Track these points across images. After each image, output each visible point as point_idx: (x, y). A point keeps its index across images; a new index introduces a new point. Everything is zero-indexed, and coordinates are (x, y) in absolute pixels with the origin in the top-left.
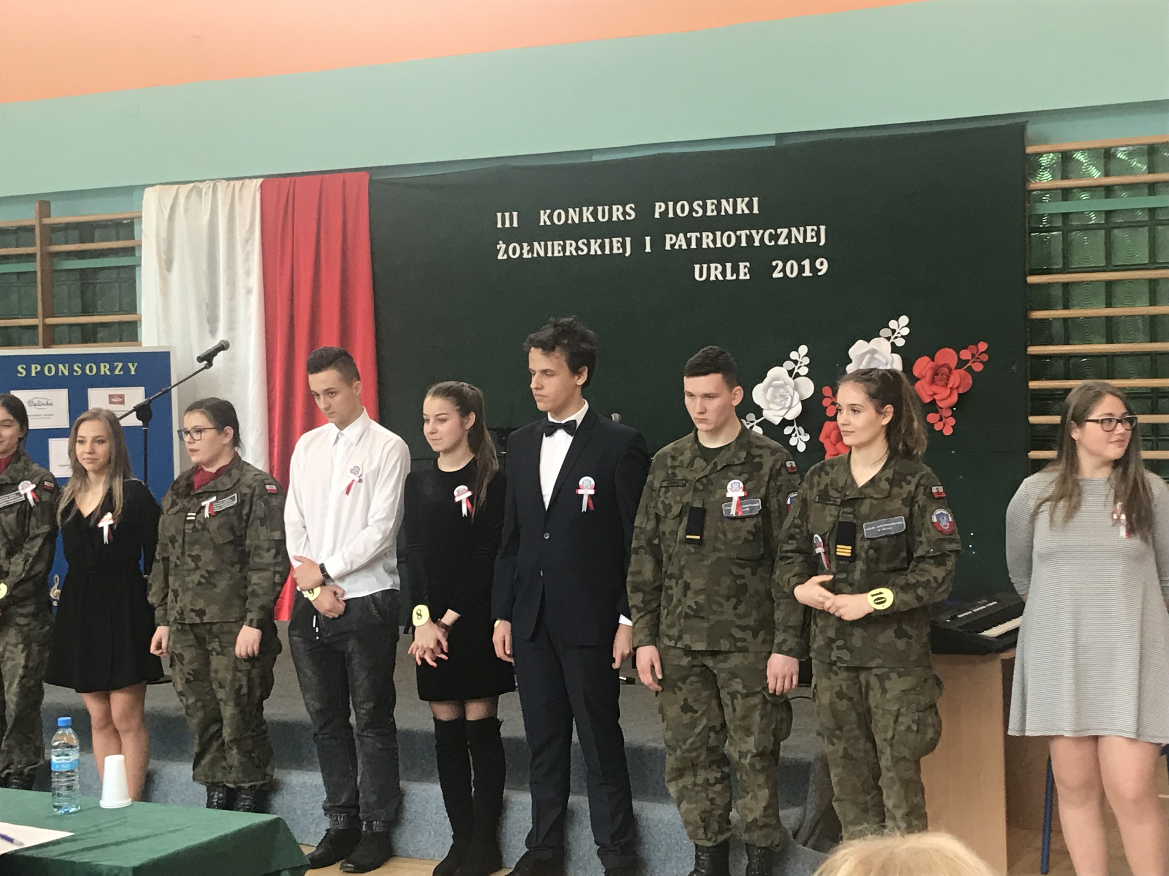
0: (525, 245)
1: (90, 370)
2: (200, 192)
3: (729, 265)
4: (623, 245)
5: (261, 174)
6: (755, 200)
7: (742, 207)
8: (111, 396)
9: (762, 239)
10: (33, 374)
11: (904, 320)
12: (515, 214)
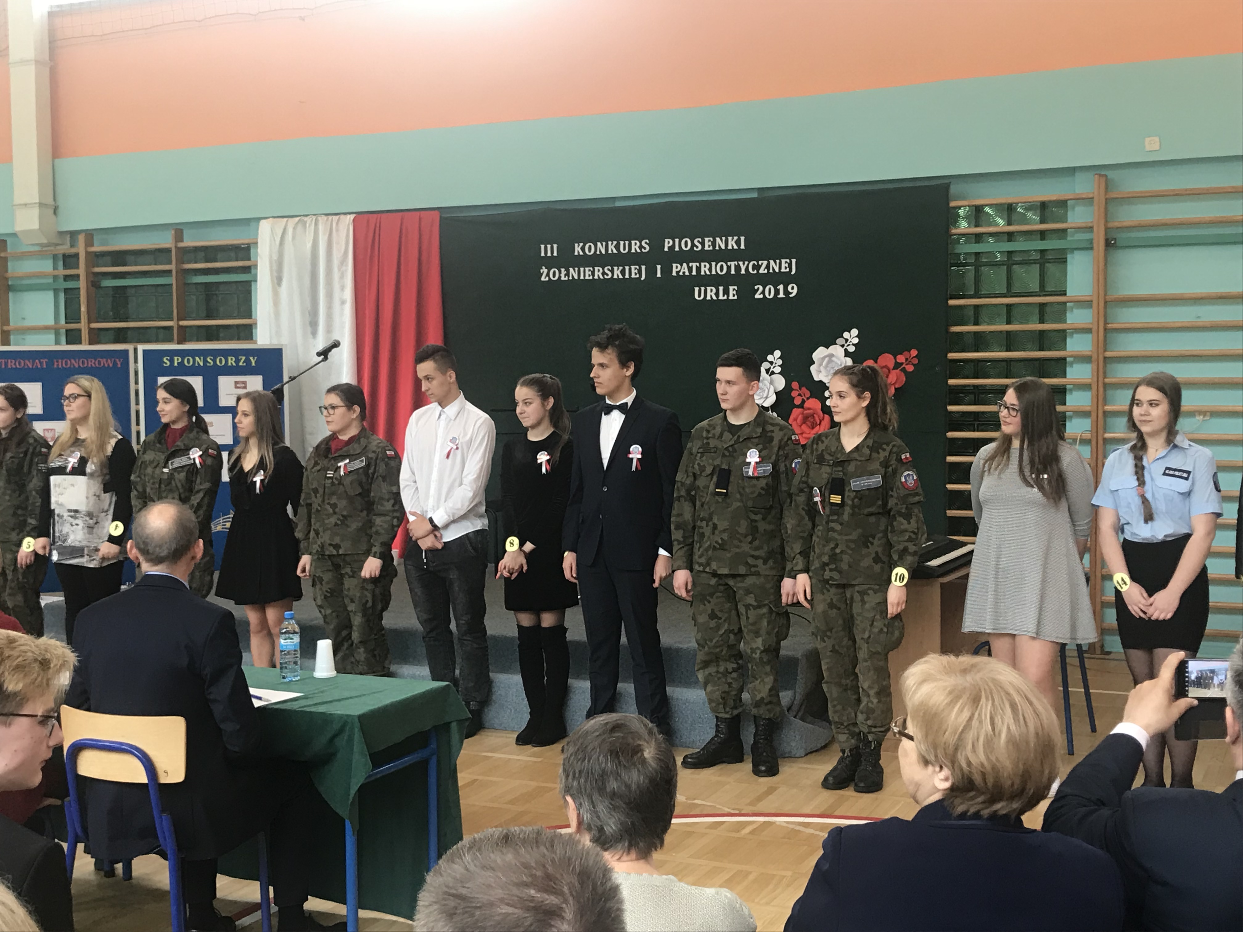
0: (563, 270)
1: (220, 361)
2: (305, 223)
3: (721, 288)
4: (640, 272)
5: (354, 211)
6: (742, 238)
7: (732, 243)
8: (236, 383)
9: (747, 269)
10: (176, 364)
11: (855, 332)
12: (555, 246)
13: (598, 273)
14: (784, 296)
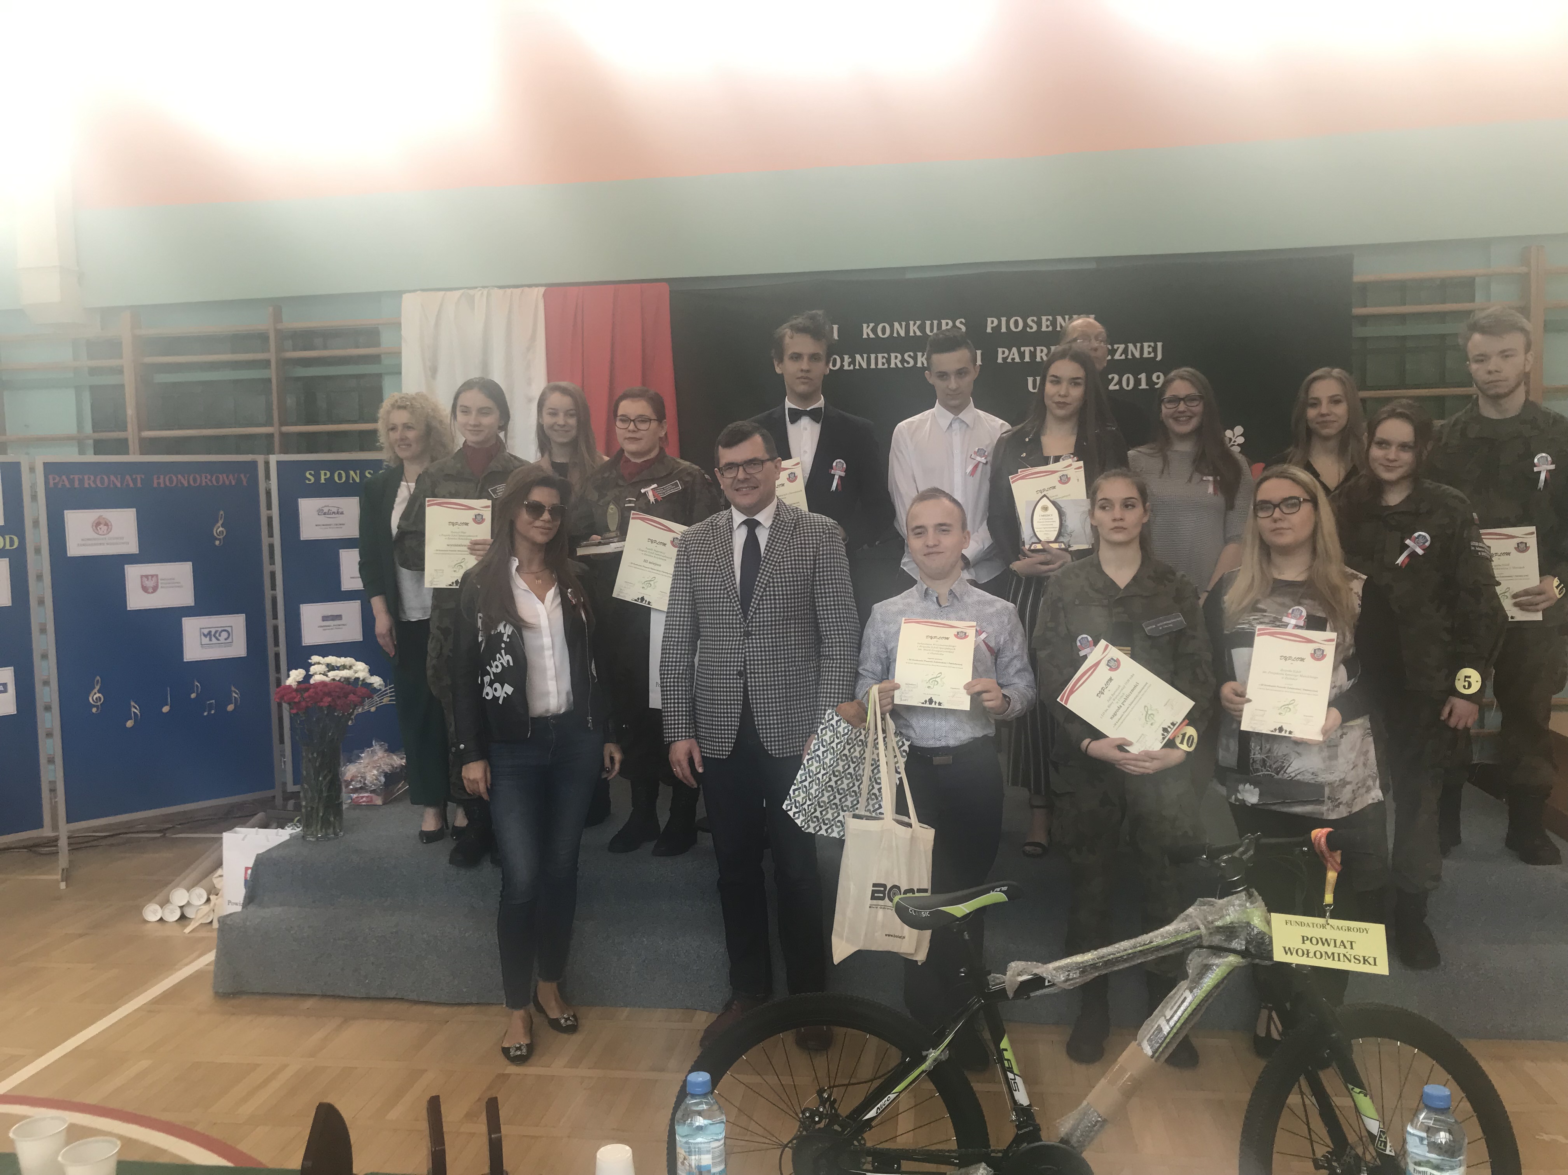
0: (846, 357)
2: (471, 298)
10: (323, 481)
11: (1239, 430)
13: (895, 361)
14: (1147, 387)
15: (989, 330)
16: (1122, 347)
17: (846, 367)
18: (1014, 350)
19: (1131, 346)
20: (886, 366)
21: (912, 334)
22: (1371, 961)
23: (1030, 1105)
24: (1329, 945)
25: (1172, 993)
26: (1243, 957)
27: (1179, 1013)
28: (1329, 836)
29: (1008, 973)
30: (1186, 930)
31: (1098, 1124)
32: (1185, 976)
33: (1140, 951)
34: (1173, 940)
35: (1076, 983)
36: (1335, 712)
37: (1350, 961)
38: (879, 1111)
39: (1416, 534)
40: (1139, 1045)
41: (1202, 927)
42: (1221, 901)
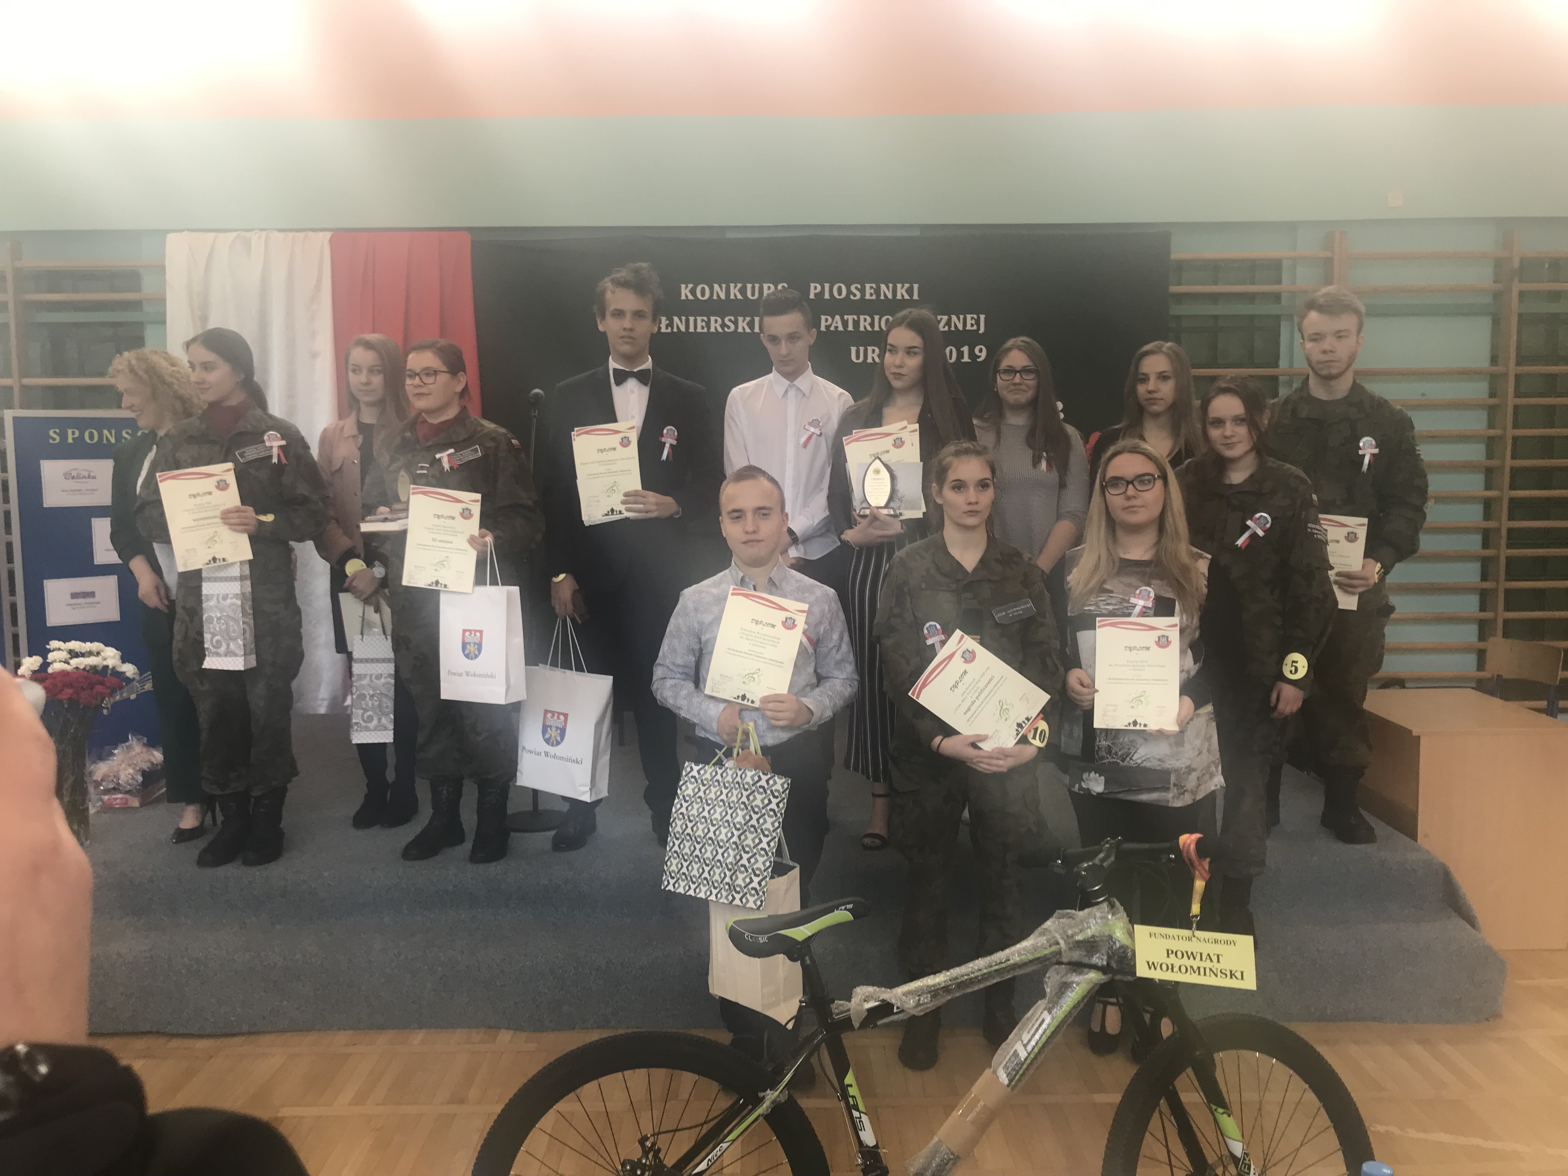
6: (916, 286)
7: (901, 292)
10: (70, 441)
13: (715, 325)
14: (970, 361)
15: (812, 296)
16: (945, 318)
17: (663, 330)
18: (838, 318)
19: (954, 318)
20: (705, 330)
21: (732, 297)
22: (1238, 975)
23: (876, 1146)
24: (1194, 958)
25: (1029, 1014)
26: (1105, 973)
27: (1037, 1037)
28: (1199, 842)
29: (853, 1000)
30: (1045, 946)
31: (951, 1162)
32: (1043, 995)
33: (996, 971)
34: (1031, 957)
35: (927, 1008)
36: (1188, 700)
37: (1216, 976)
38: (710, 1163)
39: (1258, 515)
40: (995, 1072)
41: (1061, 942)
42: (1081, 913)
